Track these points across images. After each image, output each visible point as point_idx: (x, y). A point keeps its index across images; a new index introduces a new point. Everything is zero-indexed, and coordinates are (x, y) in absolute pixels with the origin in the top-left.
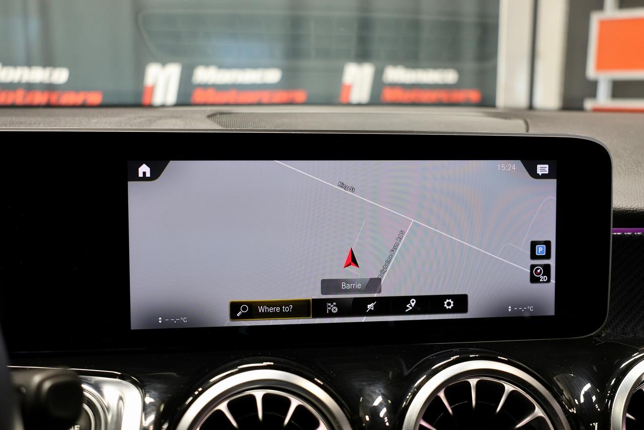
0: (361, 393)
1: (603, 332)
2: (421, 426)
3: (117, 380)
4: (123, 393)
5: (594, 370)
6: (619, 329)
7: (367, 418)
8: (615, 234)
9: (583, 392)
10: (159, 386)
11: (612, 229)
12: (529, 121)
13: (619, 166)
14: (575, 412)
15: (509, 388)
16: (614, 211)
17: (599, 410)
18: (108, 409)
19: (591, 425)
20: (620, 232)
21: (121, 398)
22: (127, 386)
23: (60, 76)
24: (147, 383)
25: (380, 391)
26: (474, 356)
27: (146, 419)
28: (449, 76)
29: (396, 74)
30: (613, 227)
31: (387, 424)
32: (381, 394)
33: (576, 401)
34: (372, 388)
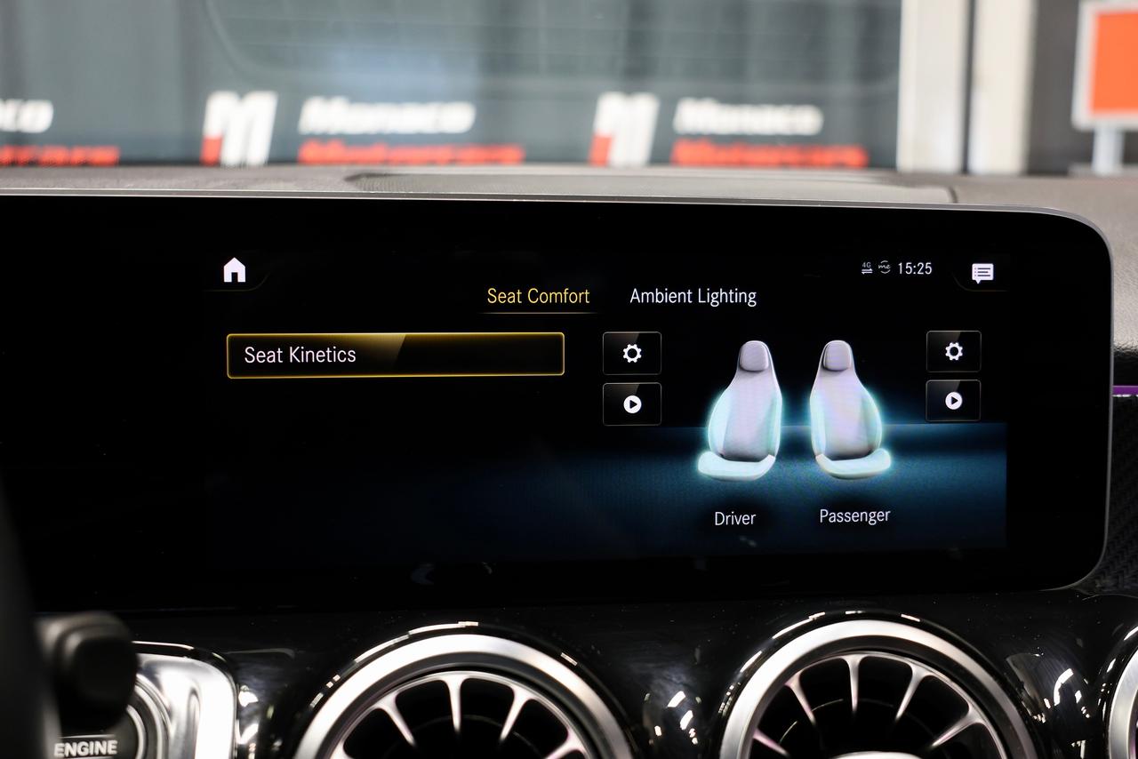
0: (645, 683)
1: (1097, 581)
2: (756, 743)
3: (185, 660)
4: (196, 681)
5: (1078, 646)
6: (1127, 577)
7: (658, 731)
8: (1119, 396)
9: (1058, 686)
10: (265, 668)
11: (1112, 386)
12: (957, 190)
13: (1127, 271)
14: (1044, 721)
15: (919, 671)
16: (1116, 353)
17: (1088, 716)
18: (170, 713)
19: (1073, 744)
20: (1127, 393)
21: (194, 692)
22: (207, 671)
23: (36, 117)
24: (242, 664)
25: (679, 678)
26: (853, 612)
27: (242, 730)
28: (806, 121)
29: (699, 116)
30: (1115, 384)
31: (695, 741)
32: (681, 683)
33: (1046, 701)
34: (666, 673)
